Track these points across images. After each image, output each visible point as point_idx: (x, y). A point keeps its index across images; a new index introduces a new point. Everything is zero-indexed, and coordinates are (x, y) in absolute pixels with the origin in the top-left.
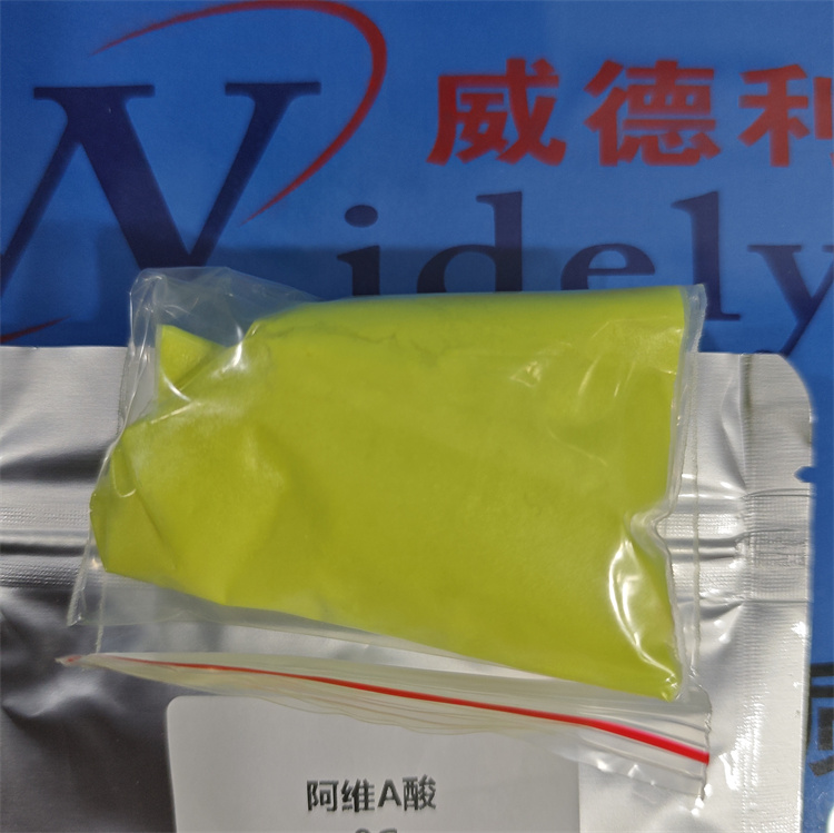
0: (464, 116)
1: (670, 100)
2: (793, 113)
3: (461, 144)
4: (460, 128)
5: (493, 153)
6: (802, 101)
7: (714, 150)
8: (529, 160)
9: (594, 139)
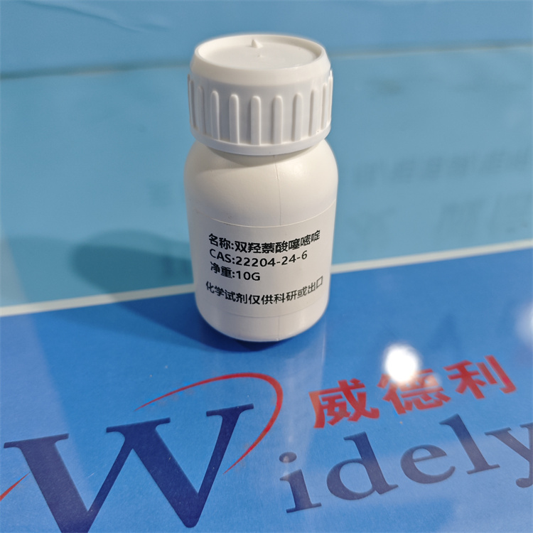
0: (325, 407)
1: (417, 383)
2: (474, 378)
3: (328, 418)
4: (326, 411)
5: (345, 419)
6: (476, 373)
7: (447, 399)
8: (363, 419)
9: (391, 405)
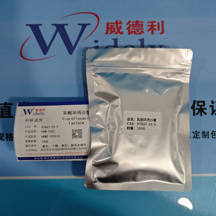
0: (110, 28)
1: (137, 26)
2: (154, 27)
4: (109, 30)
5: (114, 33)
6: (156, 26)
7: (143, 32)
8: (118, 34)
9: (127, 31)
